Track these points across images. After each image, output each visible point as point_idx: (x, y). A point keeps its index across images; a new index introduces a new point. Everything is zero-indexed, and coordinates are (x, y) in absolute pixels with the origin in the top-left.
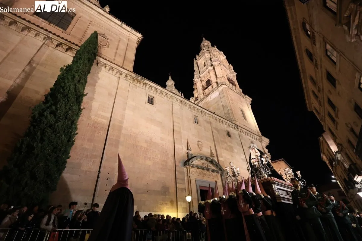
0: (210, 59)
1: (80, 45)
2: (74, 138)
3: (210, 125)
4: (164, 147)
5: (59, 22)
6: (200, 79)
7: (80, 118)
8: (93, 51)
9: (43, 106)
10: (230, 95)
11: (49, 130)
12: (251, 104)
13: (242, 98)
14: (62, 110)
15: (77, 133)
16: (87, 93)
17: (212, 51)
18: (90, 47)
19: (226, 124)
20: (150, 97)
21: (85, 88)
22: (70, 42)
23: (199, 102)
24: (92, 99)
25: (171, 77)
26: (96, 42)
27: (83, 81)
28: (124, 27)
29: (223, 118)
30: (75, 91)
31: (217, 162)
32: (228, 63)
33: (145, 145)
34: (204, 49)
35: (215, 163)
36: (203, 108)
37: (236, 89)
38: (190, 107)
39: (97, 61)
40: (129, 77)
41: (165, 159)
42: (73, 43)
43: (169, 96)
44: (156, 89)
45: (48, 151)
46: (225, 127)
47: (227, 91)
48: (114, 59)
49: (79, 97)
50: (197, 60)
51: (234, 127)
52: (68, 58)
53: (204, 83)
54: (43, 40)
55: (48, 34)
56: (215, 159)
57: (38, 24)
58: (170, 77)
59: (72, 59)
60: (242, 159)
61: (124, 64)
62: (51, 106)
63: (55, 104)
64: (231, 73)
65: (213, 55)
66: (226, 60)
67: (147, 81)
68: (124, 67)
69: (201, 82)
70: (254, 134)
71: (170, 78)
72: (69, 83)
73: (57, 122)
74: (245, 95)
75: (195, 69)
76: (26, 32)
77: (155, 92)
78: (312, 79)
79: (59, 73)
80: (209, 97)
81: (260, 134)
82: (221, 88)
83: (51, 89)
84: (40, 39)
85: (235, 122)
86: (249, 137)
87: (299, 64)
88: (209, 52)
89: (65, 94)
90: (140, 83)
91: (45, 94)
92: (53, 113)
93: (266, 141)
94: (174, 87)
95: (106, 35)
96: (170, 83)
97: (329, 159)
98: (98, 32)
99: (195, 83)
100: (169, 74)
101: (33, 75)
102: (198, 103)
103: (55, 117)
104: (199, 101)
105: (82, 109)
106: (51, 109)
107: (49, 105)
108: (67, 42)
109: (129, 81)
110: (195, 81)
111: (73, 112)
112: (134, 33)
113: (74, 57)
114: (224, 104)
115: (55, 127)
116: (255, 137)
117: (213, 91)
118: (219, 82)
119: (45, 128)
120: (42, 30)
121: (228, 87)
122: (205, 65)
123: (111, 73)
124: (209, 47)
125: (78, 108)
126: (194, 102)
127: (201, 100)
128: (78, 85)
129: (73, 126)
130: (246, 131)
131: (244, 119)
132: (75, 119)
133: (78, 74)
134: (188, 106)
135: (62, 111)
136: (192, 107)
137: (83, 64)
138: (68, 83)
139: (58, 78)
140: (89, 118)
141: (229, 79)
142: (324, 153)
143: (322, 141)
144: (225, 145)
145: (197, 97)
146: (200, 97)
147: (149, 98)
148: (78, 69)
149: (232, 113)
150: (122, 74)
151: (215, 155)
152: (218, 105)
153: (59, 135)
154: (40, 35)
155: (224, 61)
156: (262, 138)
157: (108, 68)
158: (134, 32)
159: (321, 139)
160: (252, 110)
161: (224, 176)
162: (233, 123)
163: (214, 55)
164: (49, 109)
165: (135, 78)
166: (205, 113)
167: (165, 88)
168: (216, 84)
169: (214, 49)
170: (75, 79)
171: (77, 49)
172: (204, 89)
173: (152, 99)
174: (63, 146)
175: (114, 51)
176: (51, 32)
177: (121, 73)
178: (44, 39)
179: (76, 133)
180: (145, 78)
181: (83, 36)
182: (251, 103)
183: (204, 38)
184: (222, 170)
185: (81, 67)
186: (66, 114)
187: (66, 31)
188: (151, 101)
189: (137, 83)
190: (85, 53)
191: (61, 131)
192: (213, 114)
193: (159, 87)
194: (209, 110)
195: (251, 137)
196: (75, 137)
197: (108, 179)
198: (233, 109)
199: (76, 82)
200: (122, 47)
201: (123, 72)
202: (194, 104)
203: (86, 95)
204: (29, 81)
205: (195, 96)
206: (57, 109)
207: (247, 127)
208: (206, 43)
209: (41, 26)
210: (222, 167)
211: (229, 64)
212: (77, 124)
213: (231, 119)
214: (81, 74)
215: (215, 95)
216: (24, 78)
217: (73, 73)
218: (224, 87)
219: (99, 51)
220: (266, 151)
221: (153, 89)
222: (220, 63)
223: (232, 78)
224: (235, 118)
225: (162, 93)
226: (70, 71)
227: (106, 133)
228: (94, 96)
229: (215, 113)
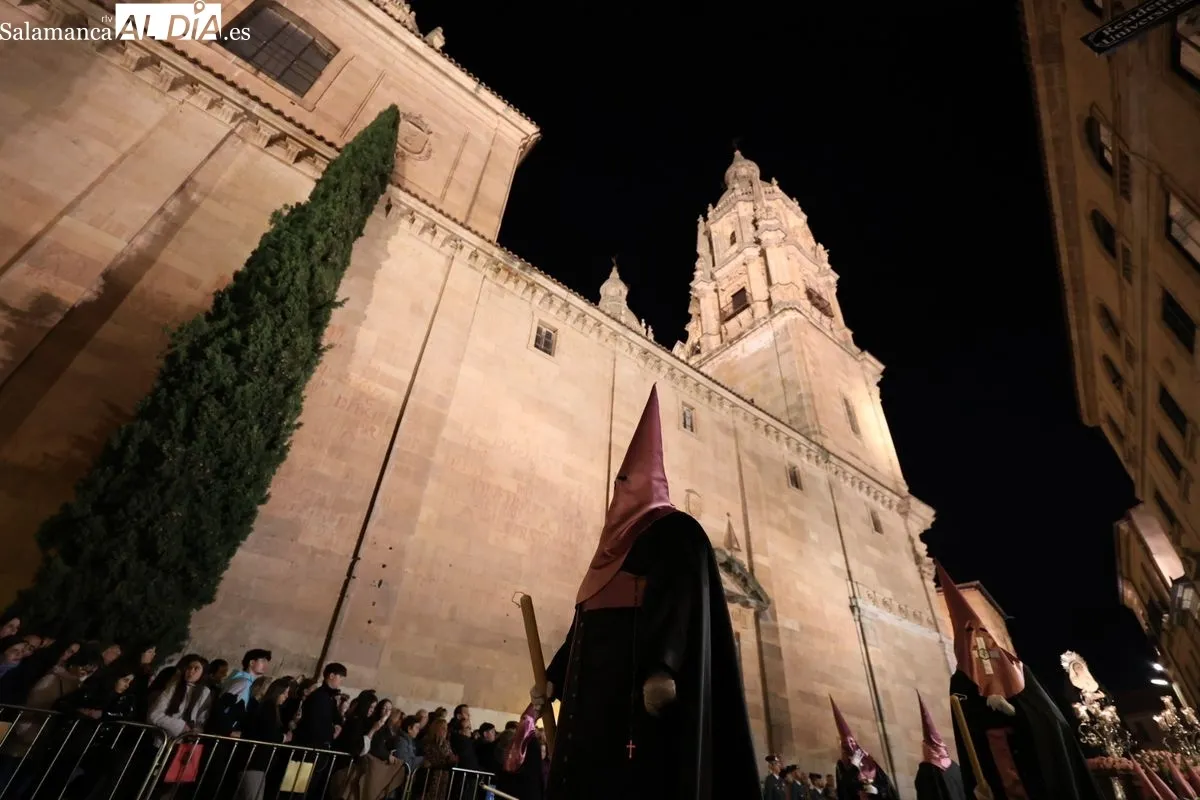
0: (755, 222)
1: (340, 145)
2: (289, 439)
3: (732, 441)
4: (574, 497)
5: (285, 70)
6: (713, 284)
7: (315, 376)
8: (380, 164)
9: (206, 327)
10: (809, 348)
11: (212, 407)
12: (879, 384)
13: (850, 361)
14: (262, 346)
15: (300, 425)
16: (347, 299)
17: (761, 195)
18: (371, 152)
19: (788, 444)
20: (544, 330)
21: (343, 281)
22: (311, 132)
23: (704, 359)
24: (359, 318)
25: (618, 271)
26: (392, 139)
27: (338, 260)
28: (483, 98)
29: (779, 421)
30: (310, 289)
31: (747, 567)
32: (812, 238)
33: (511, 486)
34: (736, 189)
35: (738, 571)
36: (715, 382)
37: (832, 329)
38: (673, 376)
39: (389, 200)
40: (482, 259)
41: (573, 540)
42: (321, 138)
43: (606, 332)
44: (567, 304)
45: (205, 471)
46: (783, 452)
47: (802, 334)
48: (443, 197)
49: (319, 310)
50: (711, 220)
51: (817, 457)
52: (299, 184)
53: (726, 299)
54: (232, 121)
55: (247, 103)
56: (742, 557)
57: (223, 72)
58: (615, 270)
59: (311, 186)
60: (835, 569)
61: (472, 216)
62: (228, 329)
63: (243, 324)
64: (821, 273)
65: (764, 211)
66: (807, 228)
67: (539, 278)
68: (469, 224)
69: (715, 294)
70: (883, 485)
71: (615, 274)
72: (293, 262)
73: (241, 380)
74: (863, 350)
75: (698, 251)
76: (182, 93)
77: (563, 314)
78: (1105, 313)
79: (267, 228)
80: (739, 345)
81: (905, 489)
82: (784, 319)
83: (237, 276)
84: (223, 119)
85: (819, 436)
86: (863, 495)
87: (1064, 260)
88: (752, 197)
89: (279, 293)
90: (516, 282)
91: (215, 289)
92: (230, 350)
93: (923, 515)
94: (624, 304)
95: (426, 121)
96: (614, 289)
97: (1147, 601)
98: (400, 110)
99: (696, 295)
100: (614, 261)
101: (186, 226)
102: (702, 363)
103: (237, 366)
104: (704, 355)
105: (324, 350)
106: (229, 339)
107: (223, 323)
108: (300, 131)
109: (480, 272)
110: (695, 290)
111: (294, 354)
112: (512, 120)
113: (318, 182)
114: (787, 375)
115: (233, 397)
116: (886, 498)
117: (752, 327)
118: (775, 298)
119: (203, 398)
120: (232, 90)
121: (806, 320)
122: (733, 240)
123: (429, 242)
124: (754, 182)
125: (311, 343)
126: (688, 358)
127: (711, 354)
128: (320, 270)
129: (291, 400)
130: (854, 472)
131: (853, 429)
132: (299, 378)
133: (325, 236)
134: (665, 369)
135: (262, 350)
136: (678, 375)
137: (343, 205)
138: (290, 260)
139: (261, 243)
140: (343, 378)
141: (810, 294)
142: (1129, 579)
143: (1128, 536)
144: (781, 512)
145: (699, 343)
146: (708, 342)
147: (539, 330)
148: (326, 218)
149: (812, 407)
150: (461, 247)
151: (743, 545)
152: (767, 375)
153: (242, 423)
154: (224, 107)
155: (799, 232)
156: (909, 504)
157: (419, 223)
158: (513, 115)
159: (1123, 526)
160: (884, 404)
161: (766, 619)
162: (812, 442)
163: (768, 209)
164: (221, 339)
165: (501, 265)
166: (722, 398)
167: (597, 304)
168: (765, 305)
169: (770, 189)
170: (313, 252)
171: (330, 157)
172: (725, 318)
173: (549, 335)
174: (251, 459)
175: (446, 171)
176: (256, 99)
177: (457, 243)
178: (234, 119)
179: (296, 422)
180: (533, 266)
181: (354, 118)
183: (738, 153)
184: (761, 600)
185: (336, 213)
186: (272, 358)
187: (302, 97)
188: (545, 342)
190: (352, 171)
191: (250, 412)
192: (746, 404)
193: (575, 298)
194: (734, 391)
195: (872, 495)
196: (291, 435)
197: (380, 583)
198: (816, 394)
199: (316, 259)
200: (472, 160)
201: (465, 241)
202: (687, 364)
203: (340, 304)
204: (172, 244)
205: (693, 339)
206: (245, 340)
207: (858, 458)
208: (743, 169)
209: (229, 79)
210: (762, 586)
211: (817, 241)
212: (304, 393)
213: (807, 427)
214: (335, 235)
215: (758, 342)
216: (159, 233)
217: (311, 230)
218: (794, 318)
219: (396, 169)
220: (922, 548)
221: (558, 303)
222: (786, 236)
223: (822, 290)
224: (819, 426)
225: (585, 322)
226: (300, 224)
227: (392, 433)
228: (365, 308)
229: (752, 401)
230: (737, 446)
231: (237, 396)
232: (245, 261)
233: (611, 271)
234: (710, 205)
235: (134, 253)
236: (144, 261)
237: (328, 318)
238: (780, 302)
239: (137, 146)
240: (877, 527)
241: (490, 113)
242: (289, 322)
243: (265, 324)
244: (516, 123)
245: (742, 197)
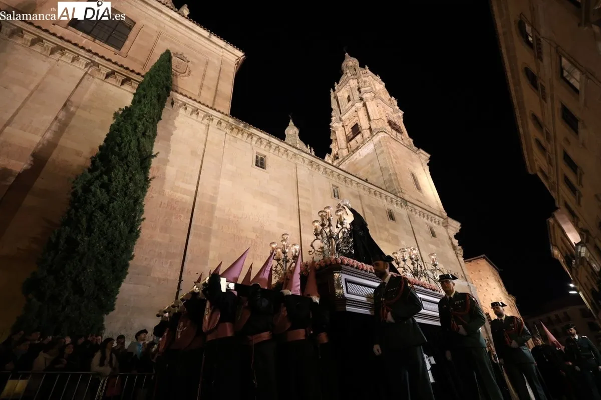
0: (359, 89)
1: (143, 74)
2: (140, 227)
3: (359, 201)
5: (109, 37)
6: (342, 123)
7: (148, 194)
8: (165, 82)
9: (89, 176)
10: (392, 150)
11: (98, 214)
12: (428, 164)
13: (414, 156)
14: (119, 182)
15: (144, 219)
16: (158, 153)
17: (360, 75)
18: (159, 76)
19: (386, 199)
20: (259, 156)
21: (155, 143)
22: (127, 69)
23: (341, 161)
24: (166, 162)
25: (293, 121)
26: (170, 68)
27: (151, 134)
28: (213, 41)
29: (381, 188)
30: (139, 150)
32: (388, 94)
33: (252, 236)
34: (348, 73)
36: (347, 173)
37: (403, 140)
38: (326, 172)
39: (172, 99)
40: (224, 124)
42: (133, 71)
43: (291, 154)
44: (270, 142)
45: (100, 247)
46: (384, 203)
47: (388, 143)
48: (200, 94)
49: (145, 160)
50: (337, 90)
51: (401, 204)
52: (125, 96)
53: (349, 130)
54: (85, 67)
55: (92, 57)
57: (76, 42)
58: (291, 120)
59: (131, 97)
61: (216, 103)
62: (101, 175)
63: (108, 172)
64: (395, 112)
65: (363, 83)
66: (386, 90)
67: (253, 130)
68: (215, 107)
69: (343, 128)
70: (434, 214)
71: (291, 123)
72: (129, 137)
73: (112, 200)
74: (419, 148)
75: (332, 107)
76: (57, 55)
77: (268, 148)
78: (535, 118)
79: (112, 122)
80: (357, 153)
81: (445, 214)
82: (378, 137)
83: (101, 148)
84: (80, 66)
85: (401, 194)
86: (425, 220)
87: (513, 93)
88: (356, 77)
89: (123, 155)
90: (242, 134)
91: (91, 156)
92: (104, 186)
93: (455, 226)
94: (298, 138)
95: (185, 56)
96: (292, 131)
97: (565, 255)
98: (171, 52)
99: (333, 129)
100: (290, 116)
101: (70, 125)
102: (339, 164)
103: (108, 194)
104: (340, 160)
105: (150, 180)
106: (102, 180)
107: (97, 173)
108: (122, 69)
109: (223, 131)
110: (333, 127)
111: (136, 184)
112: (230, 51)
113: (135, 94)
114: (383, 165)
115: (108, 209)
116: (436, 220)
117: (363, 143)
118: (373, 127)
119: (93, 212)
120: (82, 51)
121: (389, 137)
122: (349, 100)
123: (196, 119)
124: (357, 68)
125: (143, 177)
126: (333, 162)
127: (344, 159)
128: (142, 140)
129: (138, 208)
130: (420, 209)
131: (417, 188)
132: (140, 196)
133: (142, 122)
134: (322, 169)
135: (119, 184)
136: (329, 171)
137: (149, 105)
138: (127, 137)
139: (110, 129)
140: (161, 193)
141: (390, 123)
142: (556, 246)
143: (554, 225)
144: (386, 233)
145: (337, 154)
146: (342, 153)
147: (257, 157)
148: (141, 113)
149: (396, 179)
150: (213, 119)
152: (373, 166)
153: (115, 222)
154: (80, 60)
155: (381, 92)
156: (448, 221)
157: (189, 109)
158: (230, 48)
159: (551, 221)
162: (398, 197)
163: (365, 82)
164: (98, 181)
165: (233, 126)
166: (351, 180)
167: (284, 140)
168: (368, 131)
169: (364, 71)
170: (137, 131)
171: (140, 81)
172: (349, 140)
173: (262, 159)
174: (122, 239)
175: (199, 81)
176: (96, 54)
177: (210, 118)
178: (87, 65)
179: (142, 218)
180: (250, 124)
181: (148, 59)
182: (428, 162)
183: (347, 54)
185: (146, 110)
186: (125, 188)
187: (120, 50)
188: (261, 163)
189: (238, 133)
190: (151, 87)
191: (118, 216)
192: (363, 182)
193: (273, 139)
194: (357, 176)
195: (430, 219)
196: (140, 224)
198: (398, 173)
199: (140, 135)
200: (212, 73)
201: (214, 116)
202: (333, 166)
203: (155, 156)
204: (65, 135)
205: (334, 152)
206: (110, 180)
207: (421, 202)
208: (351, 62)
209: (80, 45)
211: (391, 96)
212: (143, 203)
213: (395, 189)
214: (147, 121)
215: (367, 150)
216: (57, 130)
217: (135, 120)
218: (383, 136)
219: (174, 83)
220: (456, 242)
221: (265, 142)
222: (375, 94)
223: (396, 120)
224: (401, 189)
225: (279, 150)
226: (129, 118)
227: (190, 217)
228: (168, 156)
229: (367, 180)
230: (361, 203)
231: (111, 209)
232: (104, 140)
233: (289, 122)
234: (336, 83)
235: (45, 142)
236: (52, 145)
237: (150, 164)
238: (375, 129)
239: (38, 86)
240: (433, 234)
241: (218, 48)
242: (130, 168)
243: (119, 171)
244: (232, 52)
245: (351, 77)
